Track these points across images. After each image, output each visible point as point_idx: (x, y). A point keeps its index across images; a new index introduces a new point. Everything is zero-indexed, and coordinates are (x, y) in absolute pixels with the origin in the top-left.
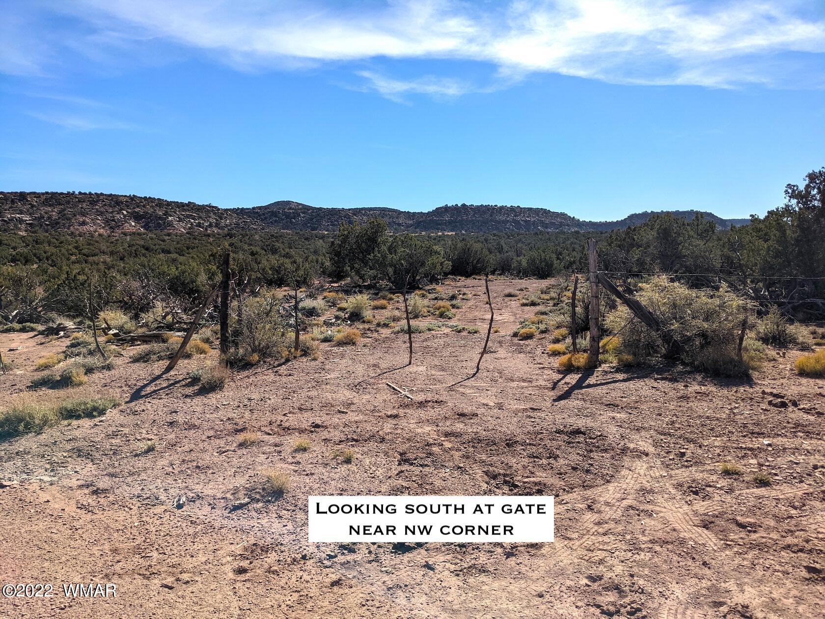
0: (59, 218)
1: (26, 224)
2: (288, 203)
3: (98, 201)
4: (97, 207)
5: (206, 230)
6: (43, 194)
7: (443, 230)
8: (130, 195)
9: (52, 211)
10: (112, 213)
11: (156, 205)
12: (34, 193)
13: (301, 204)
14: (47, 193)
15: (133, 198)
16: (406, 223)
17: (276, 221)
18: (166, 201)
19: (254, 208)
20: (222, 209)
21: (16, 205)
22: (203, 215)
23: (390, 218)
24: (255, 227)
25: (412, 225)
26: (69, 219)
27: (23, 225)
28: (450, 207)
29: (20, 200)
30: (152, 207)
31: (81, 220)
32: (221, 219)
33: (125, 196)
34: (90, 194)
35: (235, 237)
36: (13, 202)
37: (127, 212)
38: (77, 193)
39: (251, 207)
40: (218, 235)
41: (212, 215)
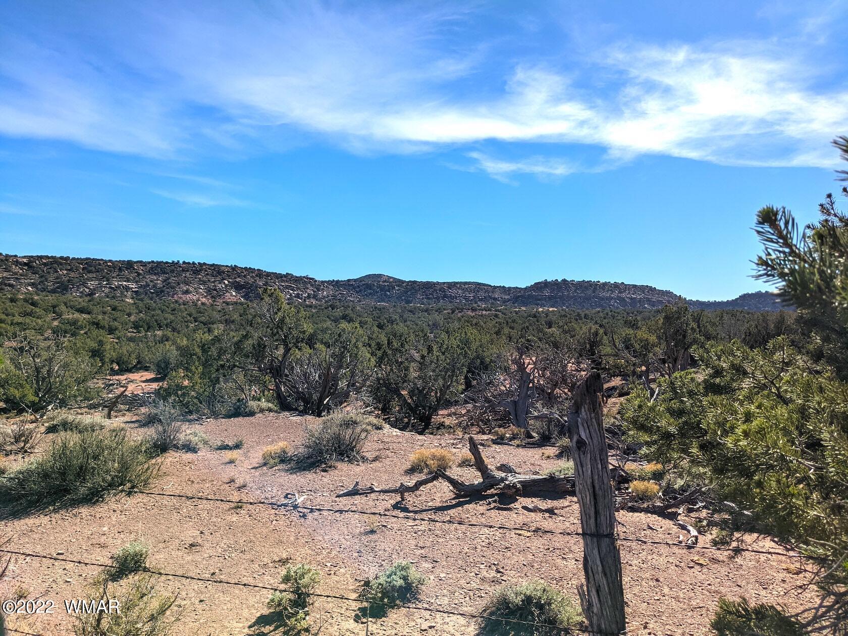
0: (164, 286)
1: (132, 291)
3: (201, 270)
4: (200, 276)
5: (305, 300)
6: (149, 263)
8: (231, 265)
9: (157, 280)
10: (214, 282)
11: (257, 276)
12: (141, 262)
14: (153, 262)
15: (234, 268)
16: (502, 298)
17: (370, 294)
18: (265, 271)
19: (349, 280)
20: (319, 281)
21: (123, 272)
22: (301, 286)
23: (485, 292)
24: (352, 299)
25: (509, 300)
26: (173, 288)
27: (129, 293)
29: (127, 268)
30: (252, 277)
31: (185, 288)
32: (319, 291)
33: (227, 266)
34: (194, 263)
36: (120, 269)
37: (229, 282)
38: (181, 262)
39: (346, 279)
41: (309, 286)
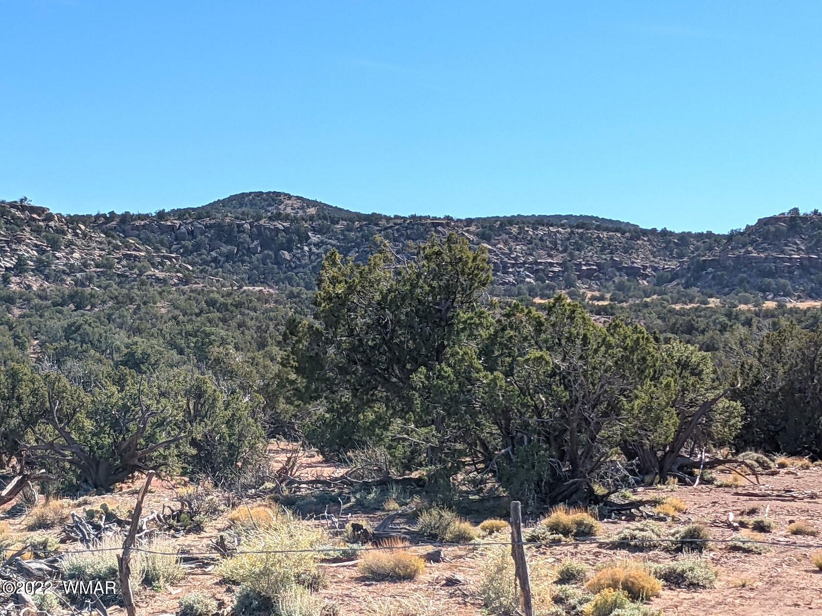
2: (274, 198)
7: (781, 292)
13: (314, 204)
16: (655, 269)
17: (229, 257)
19: (161, 215)
20: (60, 216)
23: (603, 250)
24: (161, 275)
25: (675, 276)
28: (805, 218)
32: (55, 246)
35: (93, 306)
39: (153, 211)
40: (41, 297)
41: (27, 233)
